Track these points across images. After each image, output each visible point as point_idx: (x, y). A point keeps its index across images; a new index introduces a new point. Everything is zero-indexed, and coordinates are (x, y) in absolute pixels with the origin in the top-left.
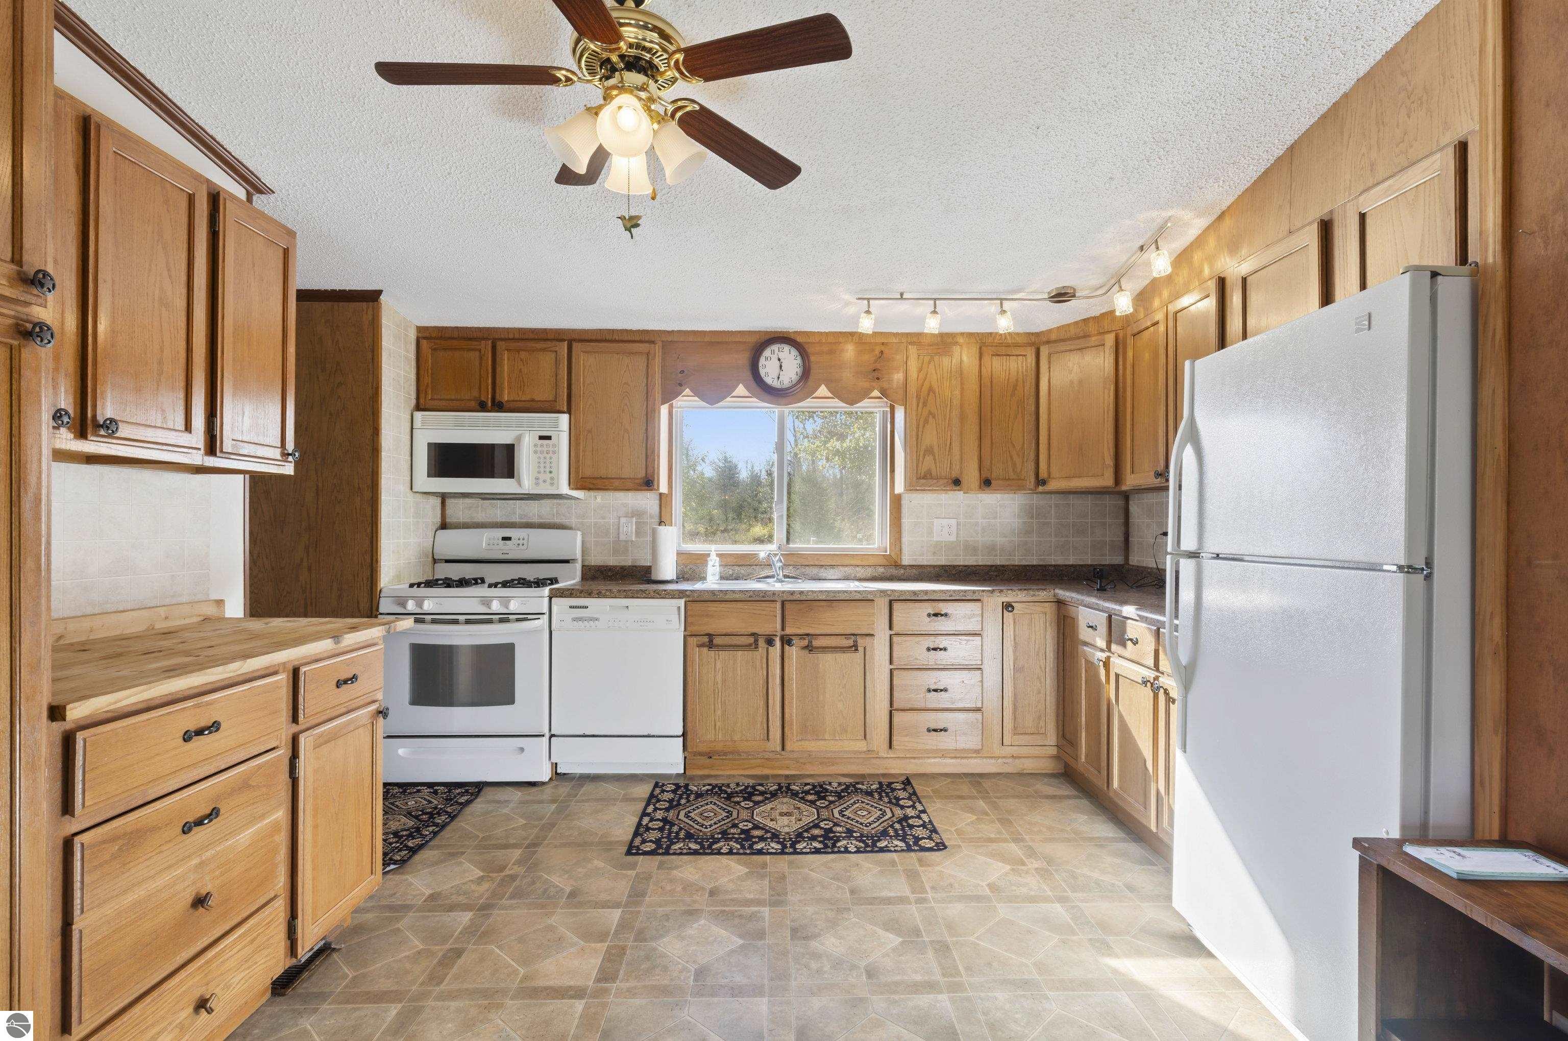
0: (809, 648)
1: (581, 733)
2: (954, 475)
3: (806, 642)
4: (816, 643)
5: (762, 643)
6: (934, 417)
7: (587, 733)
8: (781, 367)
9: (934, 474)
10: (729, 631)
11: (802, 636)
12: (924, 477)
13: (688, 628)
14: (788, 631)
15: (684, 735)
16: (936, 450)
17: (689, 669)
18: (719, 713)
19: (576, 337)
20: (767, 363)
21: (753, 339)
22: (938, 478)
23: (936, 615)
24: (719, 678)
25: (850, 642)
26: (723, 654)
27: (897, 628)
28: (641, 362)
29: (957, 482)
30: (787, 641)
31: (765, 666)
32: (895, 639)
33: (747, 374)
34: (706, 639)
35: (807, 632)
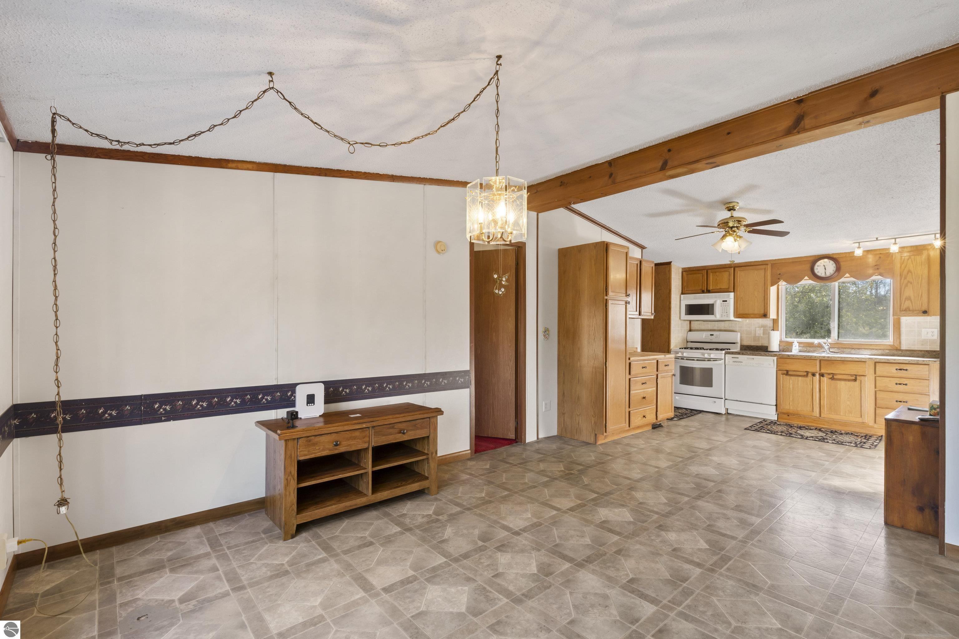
0: (832, 379)
1: (736, 399)
2: (924, 309)
3: (831, 376)
4: (835, 377)
5: (810, 375)
6: (911, 283)
7: (738, 400)
8: (825, 268)
9: (911, 308)
10: (796, 370)
11: (829, 374)
12: (905, 310)
13: (778, 368)
14: (823, 371)
15: (776, 405)
16: (912, 298)
17: (778, 382)
18: (791, 399)
19: (737, 265)
20: (818, 268)
21: (811, 259)
22: (913, 311)
23: (900, 370)
24: (791, 387)
25: (854, 378)
26: (792, 377)
27: (878, 373)
28: (762, 272)
29: (925, 312)
30: (822, 375)
31: (811, 384)
32: (877, 378)
33: (810, 273)
34: (785, 372)
35: (832, 372)
